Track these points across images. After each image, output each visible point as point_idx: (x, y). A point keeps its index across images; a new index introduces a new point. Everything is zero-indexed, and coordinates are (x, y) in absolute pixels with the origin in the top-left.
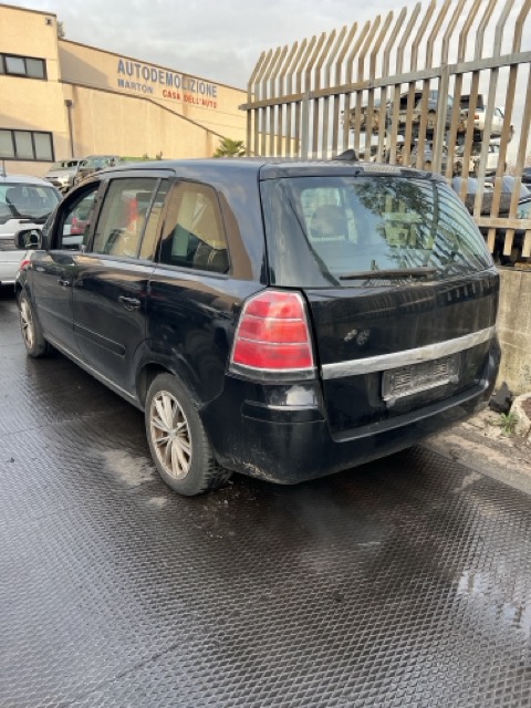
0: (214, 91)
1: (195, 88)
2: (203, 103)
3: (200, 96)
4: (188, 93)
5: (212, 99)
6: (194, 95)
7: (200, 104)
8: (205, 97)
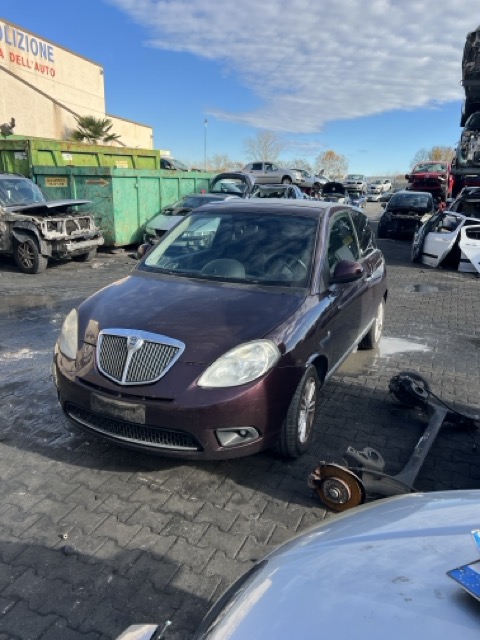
0: (50, 54)
1: (24, 45)
2: (37, 68)
3: (31, 57)
4: (16, 51)
5: (46, 63)
6: (23, 54)
7: (33, 70)
8: (38, 59)
